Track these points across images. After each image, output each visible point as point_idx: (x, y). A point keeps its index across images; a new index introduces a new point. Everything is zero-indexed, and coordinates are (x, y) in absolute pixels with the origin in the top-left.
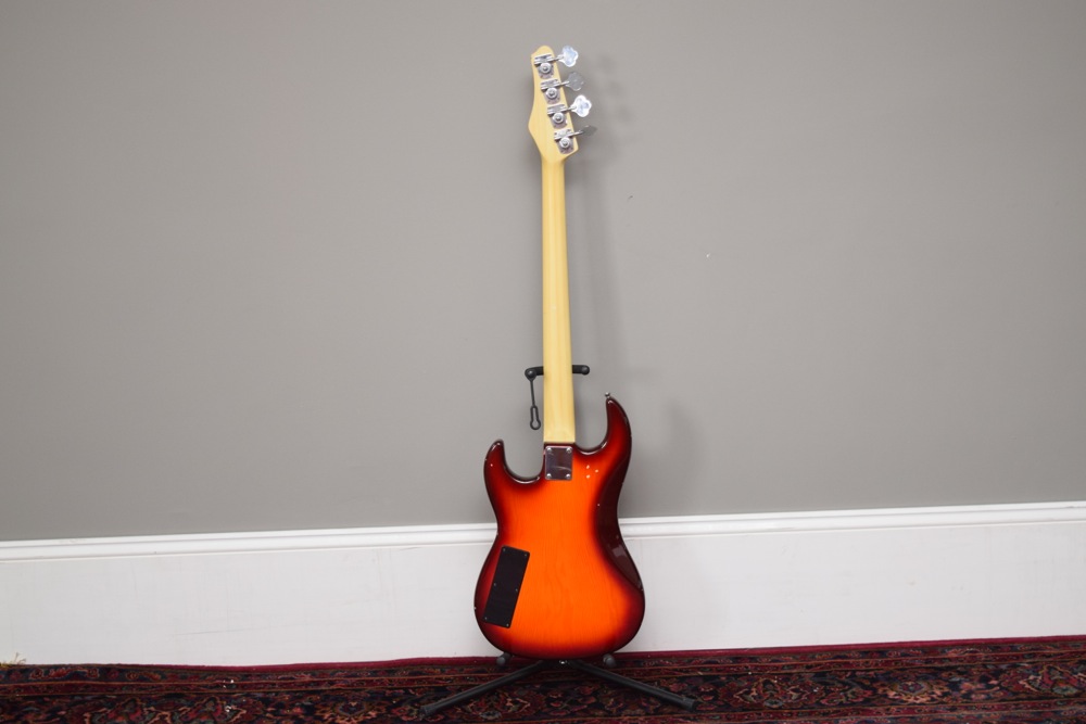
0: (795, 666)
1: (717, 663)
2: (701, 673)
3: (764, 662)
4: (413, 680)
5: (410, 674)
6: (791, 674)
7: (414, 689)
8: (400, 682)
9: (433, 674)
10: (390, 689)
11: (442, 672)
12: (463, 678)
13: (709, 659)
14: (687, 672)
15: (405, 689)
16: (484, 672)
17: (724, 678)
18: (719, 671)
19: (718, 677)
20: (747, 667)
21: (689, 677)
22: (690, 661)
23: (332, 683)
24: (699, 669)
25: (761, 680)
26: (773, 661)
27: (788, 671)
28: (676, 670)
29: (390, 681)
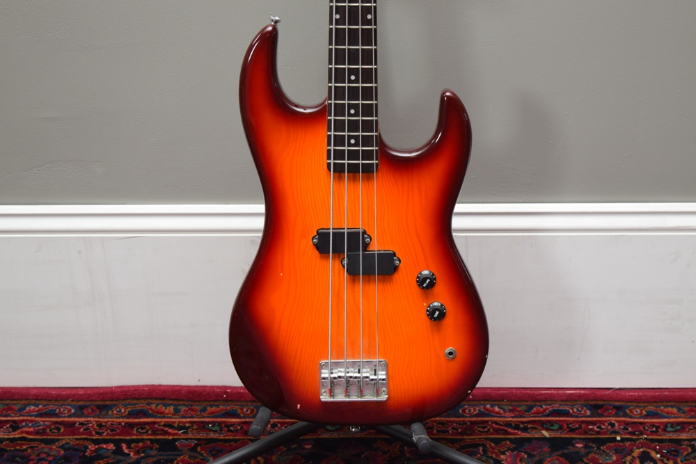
0: (683, 427)
1: (567, 414)
2: (546, 434)
3: (636, 414)
4: (131, 426)
5: (130, 415)
6: (678, 442)
7: (129, 443)
8: (112, 429)
9: (163, 415)
10: (96, 442)
11: (177, 411)
12: (202, 426)
13: (556, 406)
14: (525, 430)
15: (117, 443)
16: (235, 415)
17: (580, 445)
18: (572, 430)
19: (569, 442)
20: (613, 425)
21: (529, 440)
22: (530, 408)
23: (15, 426)
24: (543, 425)
25: (637, 452)
26: (649, 415)
27: (674, 436)
28: (508, 424)
29: (100, 425)
